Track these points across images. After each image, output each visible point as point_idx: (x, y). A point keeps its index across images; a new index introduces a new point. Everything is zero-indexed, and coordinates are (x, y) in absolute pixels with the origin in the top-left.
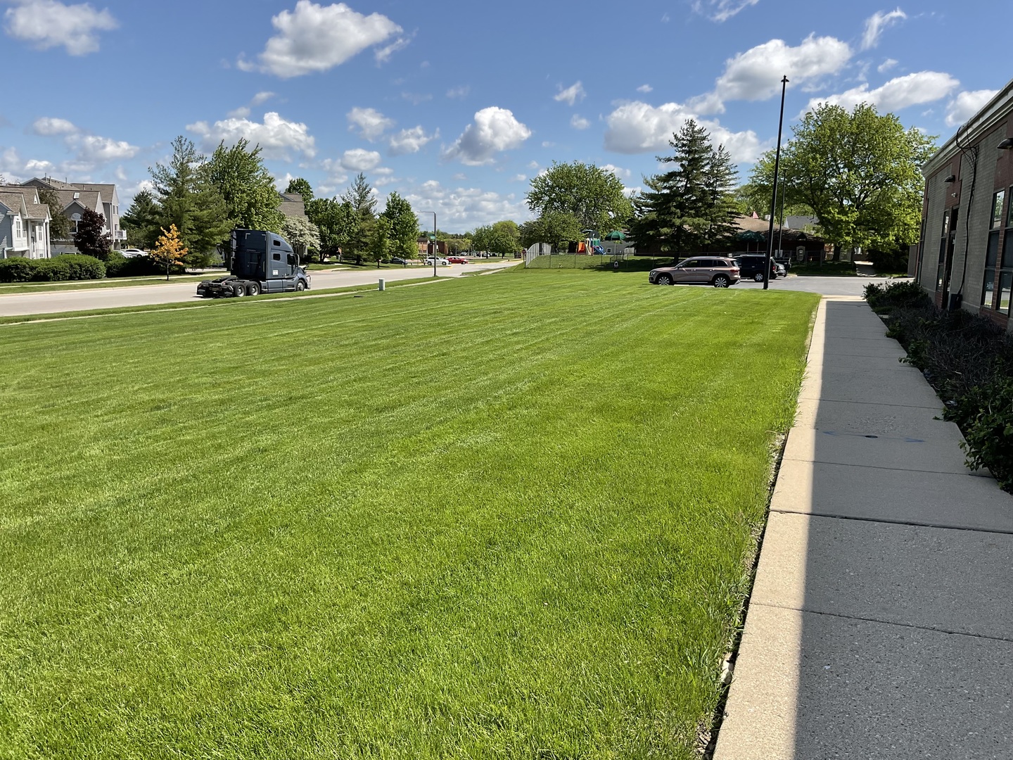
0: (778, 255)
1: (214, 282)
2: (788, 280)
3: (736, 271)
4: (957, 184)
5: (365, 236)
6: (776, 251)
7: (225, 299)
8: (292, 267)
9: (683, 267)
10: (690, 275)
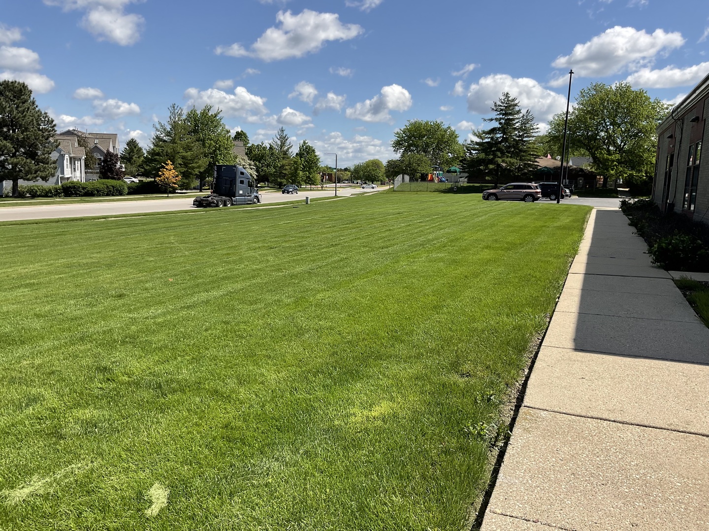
0: (566, 183)
1: (204, 197)
2: (572, 199)
3: (539, 192)
4: (674, 140)
5: (286, 169)
6: (564, 180)
7: (211, 209)
8: (251, 189)
9: (505, 189)
10: (510, 194)
